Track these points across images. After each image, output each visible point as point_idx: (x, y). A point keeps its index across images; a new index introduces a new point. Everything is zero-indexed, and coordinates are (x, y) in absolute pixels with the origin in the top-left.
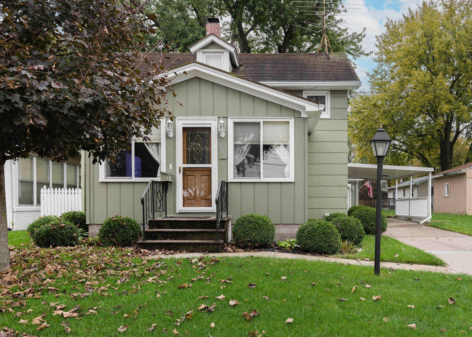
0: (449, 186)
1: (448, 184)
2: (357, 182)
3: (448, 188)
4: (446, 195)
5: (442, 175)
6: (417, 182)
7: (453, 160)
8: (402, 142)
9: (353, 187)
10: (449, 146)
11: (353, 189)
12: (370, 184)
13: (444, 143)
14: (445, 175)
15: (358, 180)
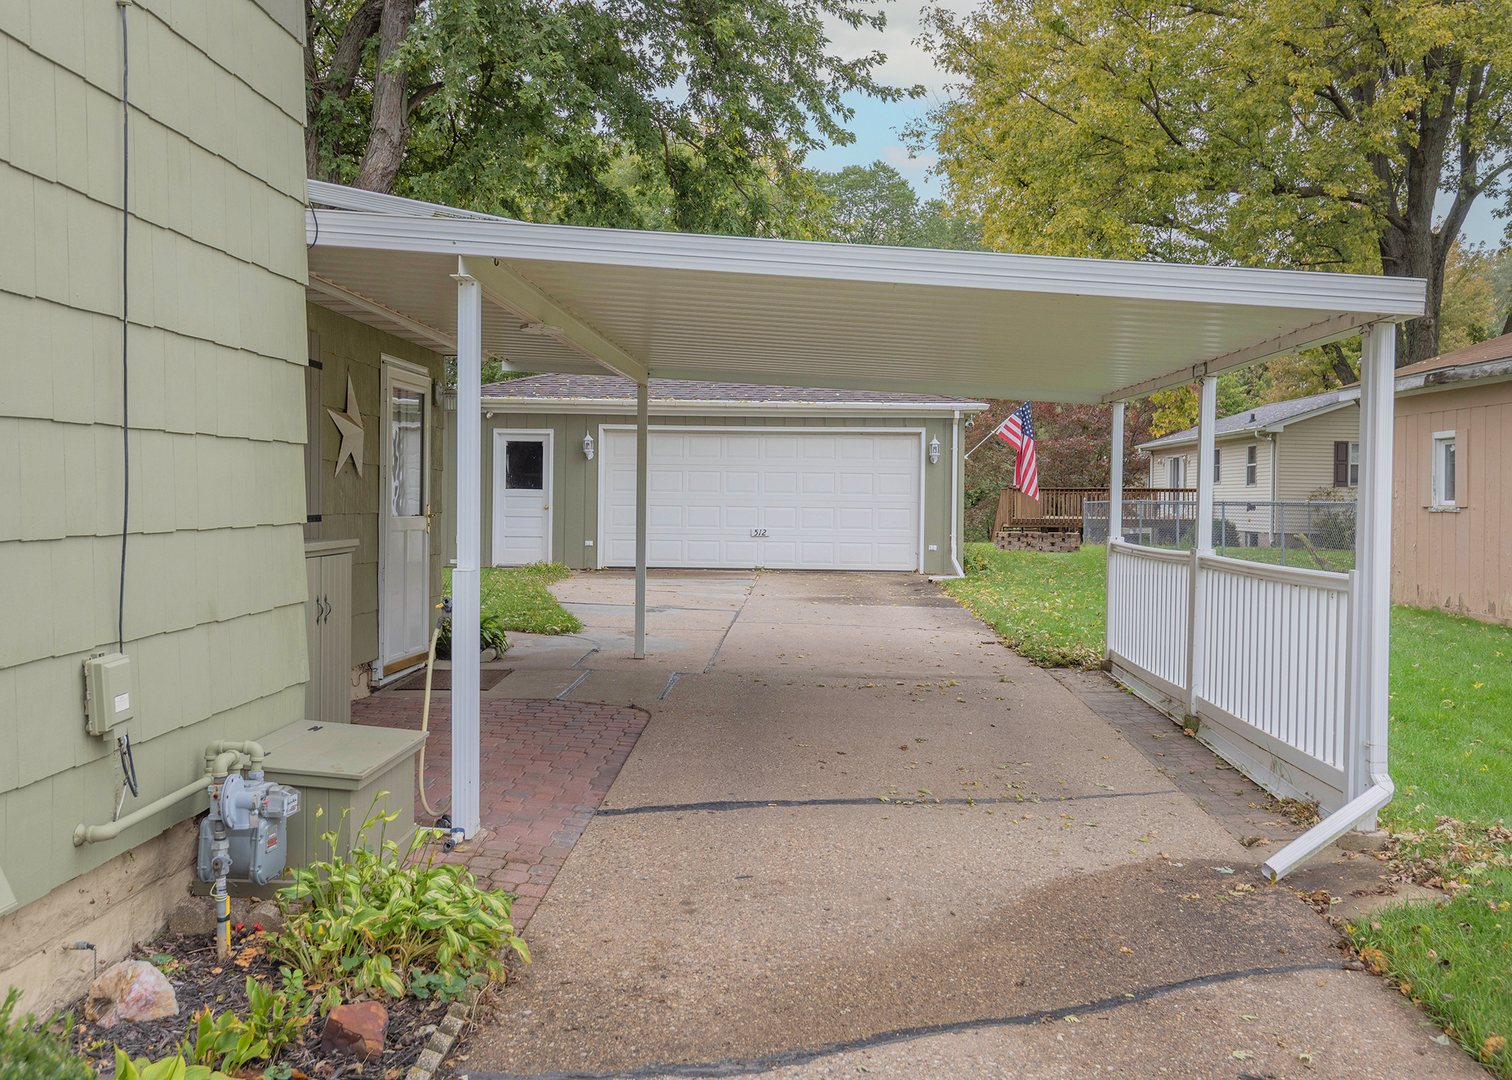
0: (1459, 449)
1: (1451, 433)
2: (957, 415)
3: (1451, 457)
4: (1440, 501)
5: (1419, 381)
6: (1272, 419)
7: (1441, 314)
8: (1201, 235)
9: (935, 442)
10: (1428, 247)
11: (935, 455)
12: (1023, 428)
13: (1406, 230)
14: (1439, 378)
15: (958, 407)
